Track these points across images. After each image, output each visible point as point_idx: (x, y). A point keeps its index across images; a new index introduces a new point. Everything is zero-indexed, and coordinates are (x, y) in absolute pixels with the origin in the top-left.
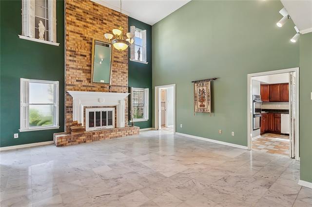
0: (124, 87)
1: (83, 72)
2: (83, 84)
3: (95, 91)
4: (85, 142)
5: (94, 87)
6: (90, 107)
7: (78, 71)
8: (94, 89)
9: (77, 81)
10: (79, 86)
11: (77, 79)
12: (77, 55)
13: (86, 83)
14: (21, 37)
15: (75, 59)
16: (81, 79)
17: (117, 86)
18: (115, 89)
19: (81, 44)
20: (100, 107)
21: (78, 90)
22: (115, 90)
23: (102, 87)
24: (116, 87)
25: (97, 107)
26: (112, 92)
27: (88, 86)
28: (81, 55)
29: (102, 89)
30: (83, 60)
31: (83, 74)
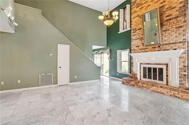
0: (180, 43)
1: (140, 40)
2: (140, 48)
3: (147, 52)
4: (134, 86)
5: (147, 49)
6: (144, 64)
7: (137, 40)
8: (147, 50)
9: (137, 47)
10: (138, 50)
11: (136, 45)
12: (136, 30)
13: (141, 47)
14: (119, 33)
15: (135, 33)
16: (138, 45)
17: (170, 44)
18: (167, 47)
19: (138, 22)
20: (151, 64)
21: (137, 53)
22: (166, 49)
23: (153, 48)
24: (167, 46)
25: (149, 64)
26: (163, 50)
27: (142, 49)
28: (139, 29)
29: (153, 49)
30: (140, 32)
31: (140, 41)
